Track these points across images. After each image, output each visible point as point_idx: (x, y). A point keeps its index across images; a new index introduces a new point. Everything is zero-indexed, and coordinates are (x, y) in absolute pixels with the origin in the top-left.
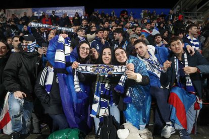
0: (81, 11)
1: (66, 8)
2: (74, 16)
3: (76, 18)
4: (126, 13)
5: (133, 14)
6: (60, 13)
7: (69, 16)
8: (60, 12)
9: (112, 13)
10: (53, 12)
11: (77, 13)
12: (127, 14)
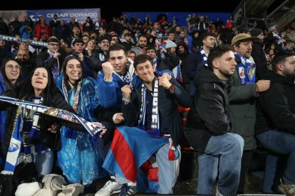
0: (94, 14)
1: (75, 10)
2: (85, 22)
3: (88, 24)
4: (164, 18)
5: (177, 20)
6: (66, 17)
7: (79, 22)
8: (66, 15)
9: (146, 18)
10: (55, 15)
11: (89, 17)
12: (166, 20)
